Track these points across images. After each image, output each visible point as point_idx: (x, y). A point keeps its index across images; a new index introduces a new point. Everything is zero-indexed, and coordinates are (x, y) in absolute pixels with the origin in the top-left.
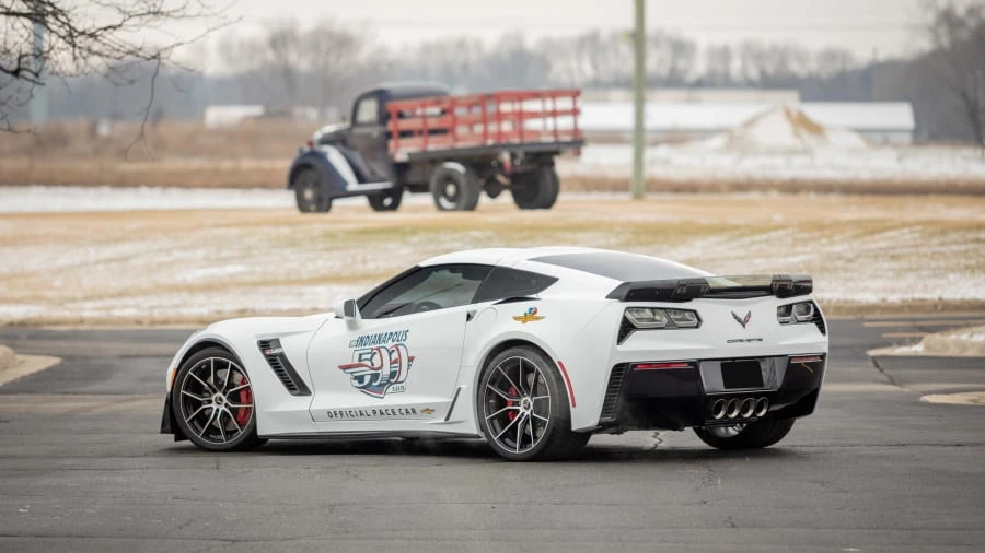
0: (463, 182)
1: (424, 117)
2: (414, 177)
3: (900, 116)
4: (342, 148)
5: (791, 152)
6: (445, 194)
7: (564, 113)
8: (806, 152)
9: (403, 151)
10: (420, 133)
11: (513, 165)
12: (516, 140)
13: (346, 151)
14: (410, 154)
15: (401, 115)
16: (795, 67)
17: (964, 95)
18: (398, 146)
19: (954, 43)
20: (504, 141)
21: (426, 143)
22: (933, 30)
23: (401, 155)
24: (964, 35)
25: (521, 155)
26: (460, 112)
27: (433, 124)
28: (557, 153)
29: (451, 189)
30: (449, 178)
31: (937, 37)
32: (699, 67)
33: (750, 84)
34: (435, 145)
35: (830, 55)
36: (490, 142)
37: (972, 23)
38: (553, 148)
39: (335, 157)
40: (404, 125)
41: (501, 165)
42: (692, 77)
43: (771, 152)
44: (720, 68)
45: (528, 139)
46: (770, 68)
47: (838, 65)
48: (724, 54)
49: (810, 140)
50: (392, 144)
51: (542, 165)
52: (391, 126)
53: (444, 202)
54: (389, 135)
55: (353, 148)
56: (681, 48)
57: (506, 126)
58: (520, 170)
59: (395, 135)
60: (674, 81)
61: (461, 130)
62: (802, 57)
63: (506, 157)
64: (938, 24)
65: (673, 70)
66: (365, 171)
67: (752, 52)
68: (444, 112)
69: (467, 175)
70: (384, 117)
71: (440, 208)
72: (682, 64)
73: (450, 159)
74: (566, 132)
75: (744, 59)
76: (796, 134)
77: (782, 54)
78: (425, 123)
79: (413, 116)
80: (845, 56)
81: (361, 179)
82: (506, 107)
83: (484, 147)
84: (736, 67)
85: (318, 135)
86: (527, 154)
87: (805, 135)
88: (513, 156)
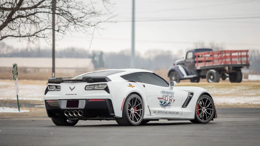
0: (215, 75)
1: (205, 57)
2: (202, 74)
4: (183, 66)
6: (210, 78)
7: (244, 56)
9: (199, 66)
10: (204, 61)
11: (229, 70)
12: (230, 64)
13: (184, 67)
14: (201, 67)
15: (199, 56)
18: (198, 65)
20: (226, 64)
21: (205, 64)
23: (198, 68)
25: (231, 68)
26: (215, 56)
27: (207, 59)
28: (242, 67)
29: (212, 77)
30: (211, 74)
34: (208, 65)
36: (223, 64)
38: (241, 66)
39: (181, 68)
40: (199, 59)
41: (225, 70)
45: (233, 63)
50: (196, 64)
51: (237, 71)
52: (196, 59)
53: (210, 80)
54: (195, 62)
55: (186, 66)
57: (228, 60)
58: (231, 72)
59: (197, 62)
61: (216, 61)
63: (227, 68)
66: (189, 72)
68: (211, 56)
69: (216, 73)
70: (194, 57)
71: (209, 82)
73: (212, 69)
74: (244, 62)
78: (205, 59)
79: (202, 57)
81: (188, 74)
82: (228, 55)
83: (221, 65)
85: (177, 62)
86: (233, 67)
88: (229, 68)
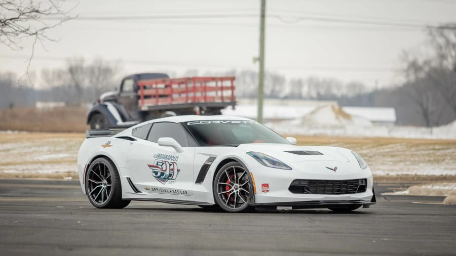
1: (157, 89)
3: (389, 114)
4: (114, 104)
5: (334, 127)
7: (227, 88)
8: (342, 127)
9: (145, 105)
10: (155, 96)
11: (201, 113)
12: (202, 101)
13: (117, 105)
14: (149, 107)
15: (145, 88)
16: (335, 91)
17: (421, 105)
18: (143, 103)
19: (417, 78)
20: (196, 101)
21: (158, 101)
22: (407, 71)
23: (145, 108)
24: (422, 75)
25: (205, 108)
26: (175, 86)
27: (161, 92)
28: (223, 108)
31: (408, 76)
32: (287, 90)
33: (312, 99)
34: (162, 102)
35: (353, 86)
36: (190, 102)
37: (427, 69)
38: (221, 105)
39: (111, 108)
40: (147, 92)
41: (195, 113)
42: (282, 95)
43: (324, 127)
44: (296, 91)
45: (208, 101)
46: (322, 91)
47: (357, 91)
48: (299, 83)
49: (344, 121)
50: (140, 102)
51: (215, 114)
52: (140, 93)
54: (139, 97)
55: (120, 104)
56: (278, 80)
57: (198, 94)
59: (142, 97)
60: (273, 96)
61: (175, 96)
62: (339, 87)
63: (197, 109)
64: (409, 68)
65: (273, 91)
66: (127, 116)
67: (313, 82)
68: (166, 86)
70: (137, 88)
72: (277, 88)
73: (169, 110)
74: (228, 98)
75: (309, 87)
76: (337, 118)
77: (329, 84)
78: (157, 91)
79: (151, 88)
80: (361, 86)
81: (124, 119)
82: (198, 85)
83: (187, 104)
84: (305, 90)
85: (103, 97)
86: (208, 108)
87: (342, 119)
88: (201, 109)
